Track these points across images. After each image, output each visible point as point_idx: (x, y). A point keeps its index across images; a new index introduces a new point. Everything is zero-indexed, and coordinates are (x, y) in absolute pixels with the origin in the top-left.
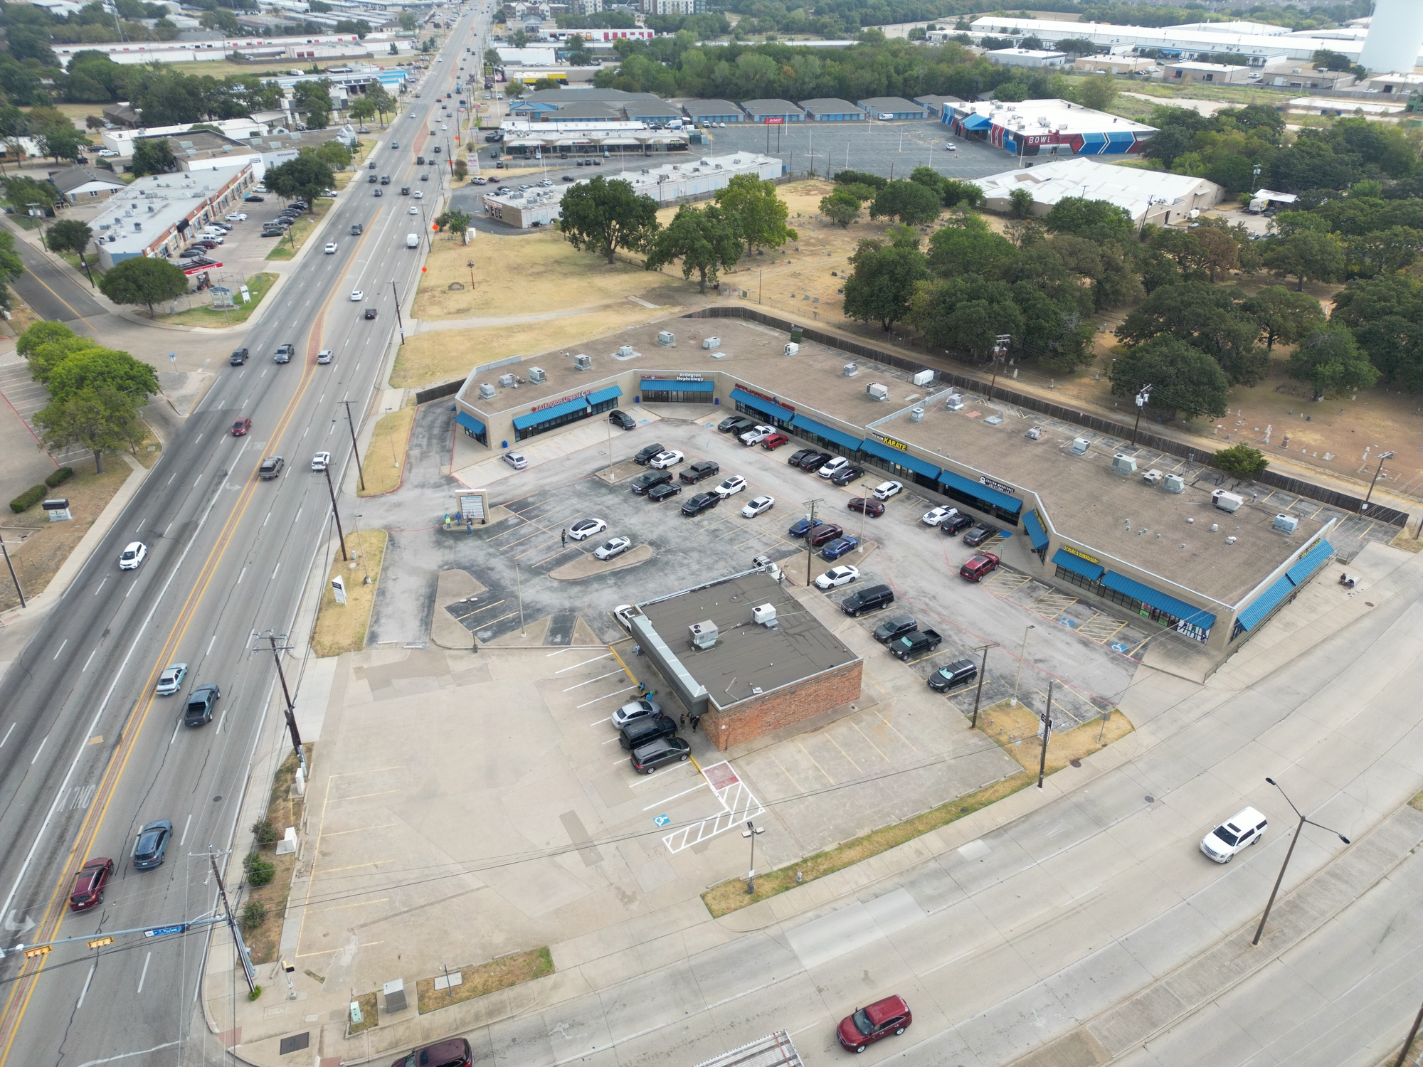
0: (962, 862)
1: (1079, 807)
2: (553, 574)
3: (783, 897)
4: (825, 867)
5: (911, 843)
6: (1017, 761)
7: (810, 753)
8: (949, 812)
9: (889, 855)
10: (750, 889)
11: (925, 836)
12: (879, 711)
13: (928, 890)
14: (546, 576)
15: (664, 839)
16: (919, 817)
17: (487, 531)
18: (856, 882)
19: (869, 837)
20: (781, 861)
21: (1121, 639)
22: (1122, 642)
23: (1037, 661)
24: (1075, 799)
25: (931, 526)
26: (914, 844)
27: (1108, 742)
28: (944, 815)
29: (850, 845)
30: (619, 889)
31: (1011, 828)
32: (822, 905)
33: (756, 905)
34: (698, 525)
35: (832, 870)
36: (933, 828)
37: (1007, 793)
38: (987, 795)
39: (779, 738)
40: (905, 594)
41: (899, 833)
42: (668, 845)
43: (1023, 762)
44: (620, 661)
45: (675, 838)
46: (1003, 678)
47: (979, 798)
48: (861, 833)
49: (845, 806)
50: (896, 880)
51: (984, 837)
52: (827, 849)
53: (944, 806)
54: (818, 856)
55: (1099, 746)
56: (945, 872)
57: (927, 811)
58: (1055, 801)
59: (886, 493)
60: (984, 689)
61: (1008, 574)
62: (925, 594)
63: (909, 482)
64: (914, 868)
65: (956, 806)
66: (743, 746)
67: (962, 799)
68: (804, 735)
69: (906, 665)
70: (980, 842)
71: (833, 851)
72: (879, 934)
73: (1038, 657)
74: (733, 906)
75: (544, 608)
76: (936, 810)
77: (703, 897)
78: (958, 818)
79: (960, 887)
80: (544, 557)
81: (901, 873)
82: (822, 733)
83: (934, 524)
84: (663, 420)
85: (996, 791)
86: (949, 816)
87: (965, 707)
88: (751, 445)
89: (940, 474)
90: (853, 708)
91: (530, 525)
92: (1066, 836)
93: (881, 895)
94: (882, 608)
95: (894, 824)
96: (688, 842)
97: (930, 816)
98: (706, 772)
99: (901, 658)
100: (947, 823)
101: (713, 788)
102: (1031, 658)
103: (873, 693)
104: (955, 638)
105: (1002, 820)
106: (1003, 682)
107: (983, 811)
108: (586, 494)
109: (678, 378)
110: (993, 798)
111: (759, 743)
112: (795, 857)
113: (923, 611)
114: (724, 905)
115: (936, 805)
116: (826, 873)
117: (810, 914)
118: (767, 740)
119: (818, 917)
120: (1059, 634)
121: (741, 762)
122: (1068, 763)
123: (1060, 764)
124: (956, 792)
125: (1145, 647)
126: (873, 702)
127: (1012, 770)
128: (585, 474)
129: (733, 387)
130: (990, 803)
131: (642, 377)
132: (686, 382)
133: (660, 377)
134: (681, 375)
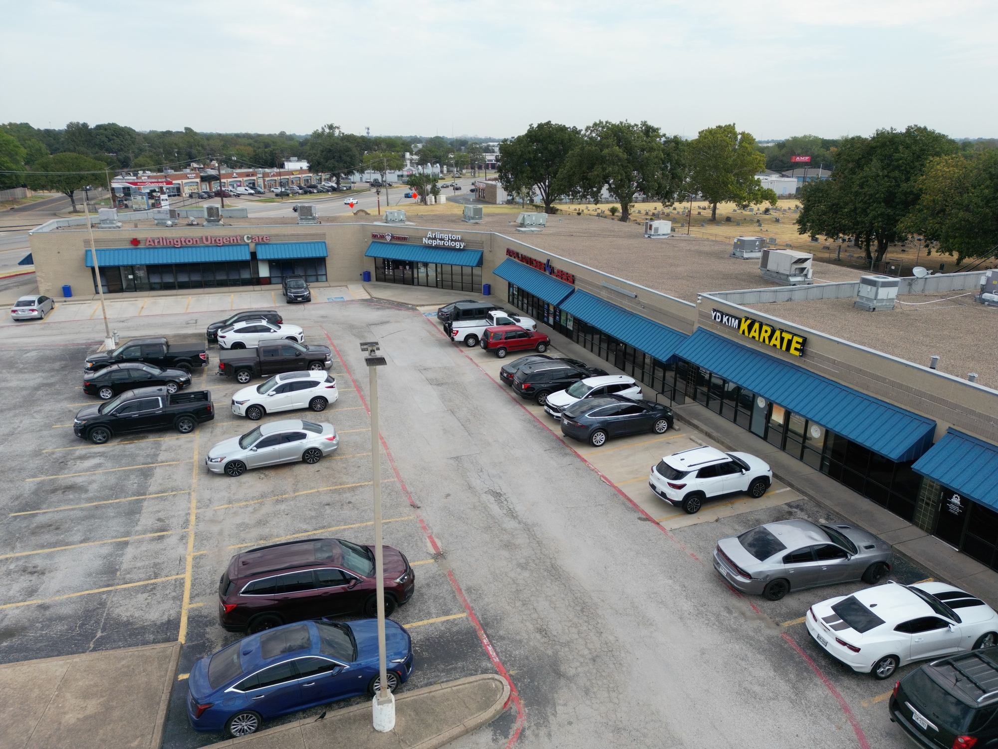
25: (841, 668)
59: (692, 483)
63: (807, 471)
83: (860, 663)
88: (465, 343)
89: (926, 443)
109: (425, 241)
129: (505, 257)
131: (374, 236)
132: (437, 248)
133: (399, 238)
134: (430, 235)
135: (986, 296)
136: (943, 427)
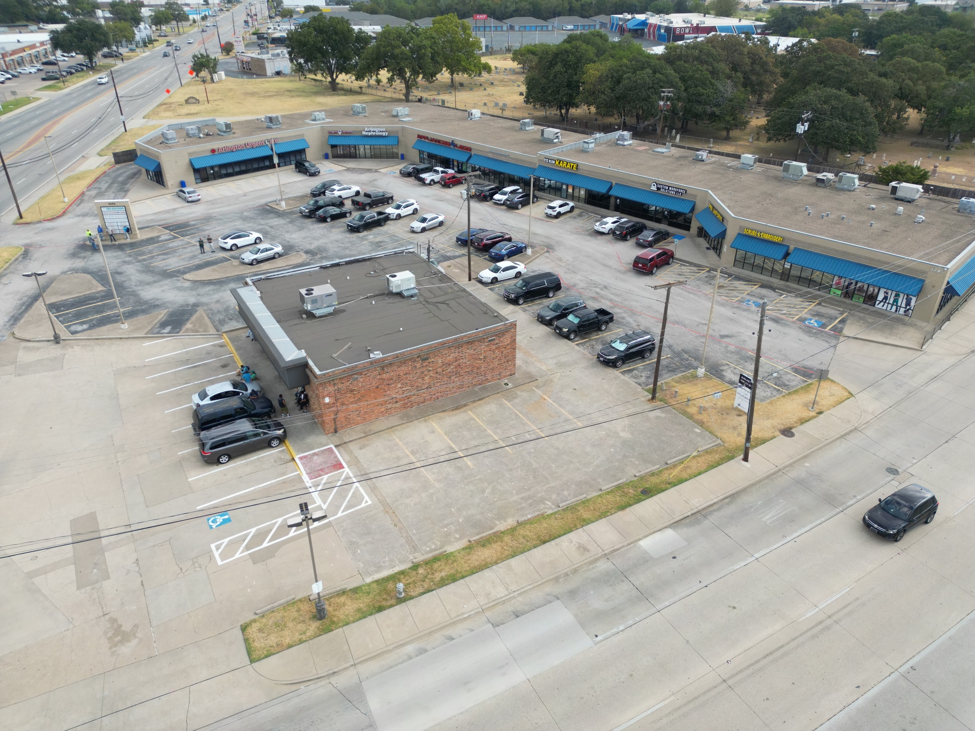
0: (646, 560)
1: (801, 483)
2: (187, 276)
3: (370, 622)
4: (443, 574)
5: (571, 535)
6: (711, 433)
7: (446, 434)
8: (625, 494)
9: (539, 554)
10: (320, 614)
11: (591, 527)
12: (538, 387)
13: (597, 601)
14: (180, 278)
15: (213, 546)
16: (584, 502)
17: (132, 245)
18: (488, 595)
19: (513, 530)
20: (379, 568)
21: (814, 316)
22: (817, 318)
23: (722, 337)
24: (793, 474)
25: (602, 234)
26: (577, 537)
27: (824, 409)
28: (618, 498)
29: (484, 543)
30: (113, 621)
31: (711, 512)
32: (430, 633)
33: (325, 637)
34: (363, 239)
35: (453, 579)
36: (603, 515)
37: (702, 469)
38: (675, 472)
39: (409, 419)
40: (574, 286)
41: (556, 524)
42: (216, 554)
43: (719, 435)
44: (231, 348)
45: (230, 543)
46: (686, 352)
47: (665, 476)
48: (502, 526)
49: (483, 491)
50: (548, 589)
51: (675, 525)
52: (450, 549)
53: (619, 487)
54: (436, 559)
55: (813, 414)
56: (623, 575)
57: (595, 494)
58: (768, 477)
59: (558, 210)
60: (663, 362)
61: (683, 267)
62: (596, 285)
63: (581, 204)
64: (575, 571)
65: (635, 487)
66: (359, 427)
67: (642, 478)
68: (441, 415)
69: (573, 344)
70: (670, 532)
71: (459, 551)
72: (517, 677)
73: (723, 333)
74: (287, 641)
75: (165, 303)
76: (608, 493)
77: (244, 628)
78: (639, 501)
79: (643, 596)
80: (185, 263)
81: (557, 579)
82: (465, 411)
83: (606, 231)
84: (348, 169)
85: (687, 467)
86: (625, 499)
87: (643, 379)
88: (430, 184)
89: (611, 188)
90: (506, 384)
91: (182, 240)
92: (790, 520)
93: (524, 613)
94: (548, 297)
95: (550, 512)
96: (247, 548)
97: (599, 500)
98: (301, 458)
99: (567, 337)
100: (622, 508)
101: (305, 477)
102: (717, 334)
103: (532, 370)
104: (629, 319)
105: (698, 503)
106: (686, 356)
107: (672, 492)
108: (252, 218)
109: (364, 133)
110: (684, 475)
111: (382, 423)
112: (402, 562)
113: (594, 298)
114: (273, 640)
115: (606, 487)
116: (443, 583)
117: (410, 649)
118: (394, 420)
119: (422, 651)
120: (744, 313)
121: (352, 446)
122: (778, 433)
123: (767, 435)
124: (633, 471)
125: (843, 321)
126: (531, 379)
127: (706, 444)
128: (257, 205)
129: (416, 139)
130: (681, 481)
131: (330, 133)
132: (371, 136)
133: (346, 133)
134: (366, 129)
135: (618, 142)
136: (614, 183)
